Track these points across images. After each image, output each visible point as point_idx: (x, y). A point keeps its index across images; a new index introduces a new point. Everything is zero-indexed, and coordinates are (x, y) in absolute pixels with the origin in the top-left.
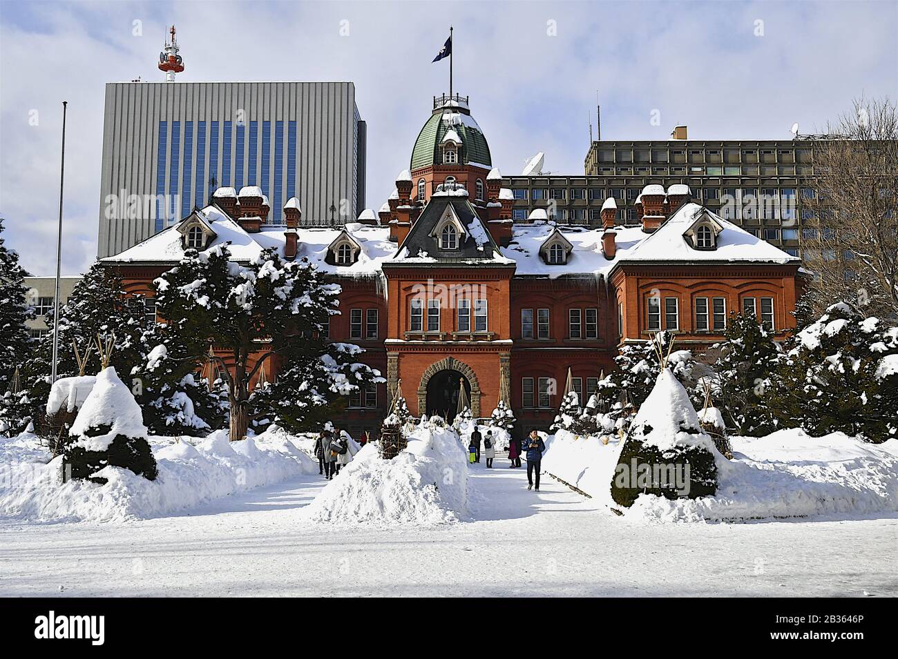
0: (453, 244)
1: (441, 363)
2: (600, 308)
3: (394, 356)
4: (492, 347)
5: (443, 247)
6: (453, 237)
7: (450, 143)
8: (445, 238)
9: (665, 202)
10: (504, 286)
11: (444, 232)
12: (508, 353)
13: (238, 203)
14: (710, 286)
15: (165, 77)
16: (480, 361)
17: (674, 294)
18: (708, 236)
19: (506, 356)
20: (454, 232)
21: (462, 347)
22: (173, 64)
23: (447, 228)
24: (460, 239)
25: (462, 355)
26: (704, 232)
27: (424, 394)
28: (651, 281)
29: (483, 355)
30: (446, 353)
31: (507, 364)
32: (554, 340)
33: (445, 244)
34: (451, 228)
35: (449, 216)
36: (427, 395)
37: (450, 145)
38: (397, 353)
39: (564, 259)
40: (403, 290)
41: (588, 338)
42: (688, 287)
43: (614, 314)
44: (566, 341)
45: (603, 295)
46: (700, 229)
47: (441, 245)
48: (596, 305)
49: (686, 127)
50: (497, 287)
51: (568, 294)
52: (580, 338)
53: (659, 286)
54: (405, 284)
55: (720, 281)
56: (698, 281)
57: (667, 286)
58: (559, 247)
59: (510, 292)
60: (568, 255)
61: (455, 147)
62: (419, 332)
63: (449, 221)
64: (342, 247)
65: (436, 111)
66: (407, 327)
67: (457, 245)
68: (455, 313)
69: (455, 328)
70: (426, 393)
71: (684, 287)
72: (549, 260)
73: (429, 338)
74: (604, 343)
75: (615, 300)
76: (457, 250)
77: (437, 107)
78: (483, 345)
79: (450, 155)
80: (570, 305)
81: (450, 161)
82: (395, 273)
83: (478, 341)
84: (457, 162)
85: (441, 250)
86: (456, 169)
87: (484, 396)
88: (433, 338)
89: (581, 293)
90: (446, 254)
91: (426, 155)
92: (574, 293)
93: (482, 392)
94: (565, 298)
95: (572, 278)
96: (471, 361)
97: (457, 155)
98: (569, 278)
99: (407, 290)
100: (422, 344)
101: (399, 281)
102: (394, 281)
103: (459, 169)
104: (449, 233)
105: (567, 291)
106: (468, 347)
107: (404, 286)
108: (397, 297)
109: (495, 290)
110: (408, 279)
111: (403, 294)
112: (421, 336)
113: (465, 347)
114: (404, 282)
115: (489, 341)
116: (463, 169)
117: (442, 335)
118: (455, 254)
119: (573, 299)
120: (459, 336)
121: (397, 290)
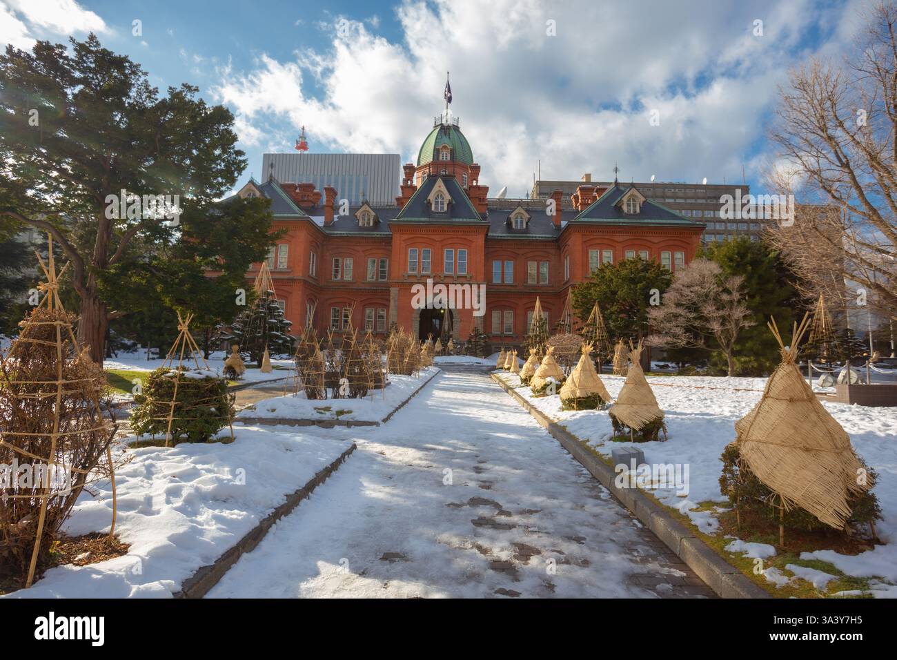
0: (442, 208)
2: (550, 261)
3: (395, 291)
5: (435, 210)
6: (442, 203)
8: (437, 203)
9: (594, 193)
10: (480, 240)
11: (436, 199)
14: (637, 242)
15: (299, 152)
17: (610, 248)
18: (634, 206)
20: (443, 199)
22: (303, 146)
23: (438, 196)
24: (448, 204)
26: (631, 203)
27: (417, 320)
28: (592, 237)
32: (517, 284)
33: (436, 208)
34: (441, 195)
35: (440, 187)
36: (420, 322)
37: (445, 148)
38: (398, 289)
39: (524, 226)
40: (404, 241)
41: (541, 283)
42: (620, 242)
43: (562, 265)
44: (525, 284)
45: (553, 251)
46: (629, 200)
47: (433, 209)
48: (547, 259)
49: (590, 175)
50: (475, 240)
51: (527, 250)
52: (536, 283)
53: (598, 241)
54: (406, 237)
55: (645, 238)
56: (628, 238)
57: (605, 241)
58: (521, 218)
59: (485, 248)
60: (527, 224)
61: (448, 149)
62: (415, 273)
63: (440, 191)
64: (364, 215)
65: (436, 126)
66: (405, 270)
67: (446, 209)
68: (442, 259)
69: (442, 271)
70: (419, 319)
71: (618, 242)
72: (514, 226)
73: (422, 278)
74: (553, 286)
75: (562, 255)
76: (445, 213)
77: (437, 124)
79: (445, 155)
80: (528, 259)
81: (445, 159)
82: (397, 228)
83: (459, 281)
84: (449, 159)
85: (433, 212)
86: (449, 164)
87: (463, 323)
88: (426, 278)
89: (537, 250)
90: (437, 216)
91: (428, 156)
92: (531, 250)
93: (462, 319)
94: (525, 253)
95: (531, 239)
97: (449, 155)
98: (529, 239)
99: (406, 241)
100: (417, 282)
101: (401, 234)
102: (397, 234)
103: (451, 165)
104: (440, 200)
105: (526, 248)
107: (404, 238)
108: (398, 247)
109: (473, 242)
110: (407, 233)
111: (403, 244)
112: (417, 276)
114: (405, 235)
115: (468, 281)
116: (453, 165)
117: (432, 276)
118: (444, 216)
119: (531, 254)
120: (445, 277)
121: (399, 241)
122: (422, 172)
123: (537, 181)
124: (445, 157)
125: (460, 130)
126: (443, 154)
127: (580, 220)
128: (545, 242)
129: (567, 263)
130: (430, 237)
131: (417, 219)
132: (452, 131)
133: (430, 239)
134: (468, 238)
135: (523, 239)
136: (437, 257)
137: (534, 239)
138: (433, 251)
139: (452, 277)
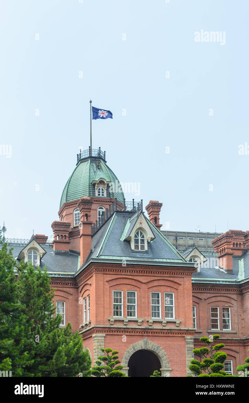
0: (143, 247)
1: (140, 344)
2: (233, 307)
3: (101, 337)
4: (179, 331)
5: (135, 248)
6: (143, 241)
8: (136, 241)
10: (187, 283)
11: (136, 236)
12: (193, 337)
16: (171, 343)
19: (191, 339)
20: (143, 237)
21: (157, 331)
23: (138, 233)
25: (156, 338)
27: (126, 370)
29: (173, 338)
30: (143, 336)
31: (192, 346)
33: (137, 247)
34: (141, 233)
35: (141, 223)
36: (129, 371)
37: (101, 183)
38: (104, 335)
39: (199, 270)
40: (107, 282)
41: (225, 330)
45: (235, 297)
47: (133, 247)
48: (229, 304)
50: (182, 283)
52: (219, 329)
54: (109, 278)
58: (195, 261)
61: (105, 184)
62: (120, 317)
63: (140, 228)
64: (30, 253)
65: (81, 160)
66: (111, 313)
67: (146, 249)
68: (149, 303)
69: (149, 315)
70: (128, 368)
73: (129, 323)
74: (237, 333)
76: (146, 252)
77: (84, 157)
78: (173, 330)
79: (101, 191)
80: (211, 304)
81: (101, 196)
82: (100, 268)
83: (168, 327)
84: (106, 196)
85: (133, 251)
86: (106, 201)
87: (174, 372)
88: (132, 323)
89: (219, 295)
90: (138, 255)
91: (81, 190)
92: (213, 295)
93: (173, 368)
94: (208, 298)
95: (214, 283)
96: (163, 343)
97: (106, 191)
98: (212, 283)
99: (110, 282)
100: (125, 327)
101: (104, 274)
102: (100, 275)
103: (108, 201)
104: (140, 238)
105: (209, 293)
106: (161, 331)
107: (108, 279)
108: (102, 288)
109: (180, 285)
110: (111, 273)
111: (107, 286)
112: (123, 321)
113: (159, 331)
114: (108, 276)
115: (177, 326)
116: (111, 202)
117: (140, 321)
118: (145, 255)
119: (214, 299)
120: (154, 322)
121: (103, 282)
122: (75, 208)
124: (101, 194)
126: (99, 189)
128: (227, 288)
130: (135, 278)
132: (103, 164)
133: (135, 280)
134: (176, 280)
135: (206, 282)
136: (143, 300)
137: (218, 283)
138: (139, 294)
139: (161, 322)
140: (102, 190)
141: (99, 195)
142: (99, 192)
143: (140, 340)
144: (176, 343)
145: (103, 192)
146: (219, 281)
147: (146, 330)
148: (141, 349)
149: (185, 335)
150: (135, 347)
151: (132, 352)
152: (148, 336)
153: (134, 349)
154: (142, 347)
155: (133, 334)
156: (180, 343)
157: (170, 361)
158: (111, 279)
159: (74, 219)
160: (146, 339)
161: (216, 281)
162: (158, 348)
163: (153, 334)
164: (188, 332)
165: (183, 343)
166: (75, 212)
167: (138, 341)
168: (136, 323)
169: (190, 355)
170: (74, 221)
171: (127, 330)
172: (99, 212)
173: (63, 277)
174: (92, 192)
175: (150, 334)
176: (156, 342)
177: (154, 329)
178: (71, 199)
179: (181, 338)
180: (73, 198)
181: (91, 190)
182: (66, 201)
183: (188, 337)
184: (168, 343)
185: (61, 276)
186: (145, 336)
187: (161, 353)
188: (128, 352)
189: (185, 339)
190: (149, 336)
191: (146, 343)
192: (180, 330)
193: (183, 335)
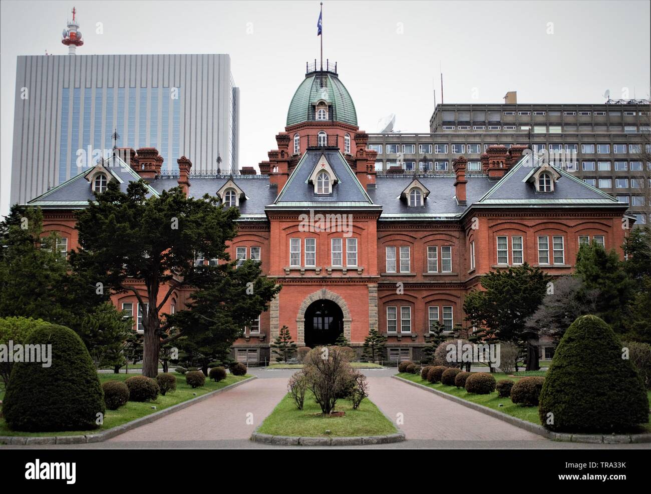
0: (327, 190)
1: (317, 294)
2: (454, 246)
4: (361, 280)
5: (318, 192)
6: (327, 184)
7: (322, 103)
8: (320, 184)
9: (508, 153)
10: (371, 227)
11: (319, 179)
12: (376, 285)
13: (136, 155)
14: (551, 226)
16: (352, 292)
17: (520, 233)
18: (548, 182)
19: (374, 287)
20: (327, 179)
21: (336, 280)
23: (321, 175)
24: (333, 185)
25: (335, 287)
26: (545, 179)
27: (302, 321)
28: (499, 222)
29: (354, 287)
30: (321, 285)
31: (376, 295)
32: (415, 274)
33: (320, 189)
34: (325, 175)
35: (323, 165)
36: (305, 322)
37: (322, 105)
38: (278, 285)
39: (422, 203)
40: (284, 230)
41: (444, 272)
42: (531, 227)
43: (467, 250)
44: (424, 274)
45: (456, 234)
46: (542, 176)
47: (316, 191)
48: (450, 243)
49: (516, 92)
50: (366, 228)
51: (426, 234)
52: (437, 272)
53: (506, 226)
54: (285, 225)
55: (559, 221)
56: (540, 221)
57: (514, 226)
58: (418, 193)
59: (377, 231)
60: (425, 199)
61: (326, 106)
62: (298, 267)
63: (323, 170)
64: (228, 193)
65: (308, 75)
66: (287, 263)
67: (330, 191)
68: (329, 250)
69: (329, 263)
70: (304, 320)
71: (528, 227)
72: (409, 204)
73: (307, 272)
74: (457, 276)
75: (468, 238)
76: (331, 195)
77: (310, 71)
78: (354, 278)
79: (322, 113)
80: (428, 243)
81: (322, 118)
82: (276, 215)
83: (349, 275)
84: (328, 119)
85: (316, 195)
86: (328, 125)
87: (355, 323)
88: (310, 272)
89: (437, 233)
90: (320, 199)
91: (301, 113)
92: (431, 233)
93: (354, 319)
94: (424, 237)
95: (430, 220)
96: (344, 292)
97: (328, 113)
98: (427, 220)
99: (287, 230)
100: (300, 277)
101: (280, 222)
102: (276, 222)
103: (330, 125)
104: (323, 180)
105: (425, 231)
106: (341, 280)
107: (284, 227)
108: (278, 236)
109: (364, 230)
110: (288, 220)
111: (284, 234)
112: (300, 270)
113: (338, 280)
114: (284, 223)
115: (359, 274)
116: (333, 125)
117: (318, 269)
118: (329, 199)
119: (431, 238)
120: (333, 270)
121: (278, 230)
122: (294, 133)
123: (439, 105)
124: (322, 116)
125: (339, 78)
126: (320, 112)
127: (485, 202)
128: (446, 224)
129: (472, 249)
131: (298, 204)
132: (330, 79)
134: (360, 225)
135: (420, 220)
136: (322, 247)
137: (434, 220)
138: (318, 241)
139: (341, 271)
140: (324, 112)
141: (320, 118)
142: (320, 115)
143: (318, 290)
144: (357, 291)
145: (324, 115)
146: (435, 218)
147: (323, 280)
148: (318, 299)
149: (367, 284)
150: (313, 298)
151: (308, 302)
152: (326, 285)
153: (311, 299)
154: (319, 297)
155: (310, 284)
156: (362, 292)
157: (351, 311)
158: (287, 226)
159: (295, 146)
160: (324, 288)
161: (432, 218)
162: (337, 298)
163: (332, 283)
164: (370, 280)
165: (366, 292)
166: (295, 138)
167: (316, 291)
168: (314, 272)
169: (373, 305)
170: (295, 148)
171: (302, 280)
172: (320, 137)
173: (256, 220)
174: (311, 116)
175: (329, 283)
176: (336, 291)
177: (332, 278)
178: (292, 122)
179: (364, 287)
180: (294, 122)
181: (311, 113)
182: (287, 124)
183: (371, 285)
184: (349, 291)
185: (254, 220)
186: (324, 285)
187: (342, 303)
188: (305, 303)
189: (368, 288)
190: (328, 285)
191: (324, 293)
192: (362, 278)
193: (366, 284)
